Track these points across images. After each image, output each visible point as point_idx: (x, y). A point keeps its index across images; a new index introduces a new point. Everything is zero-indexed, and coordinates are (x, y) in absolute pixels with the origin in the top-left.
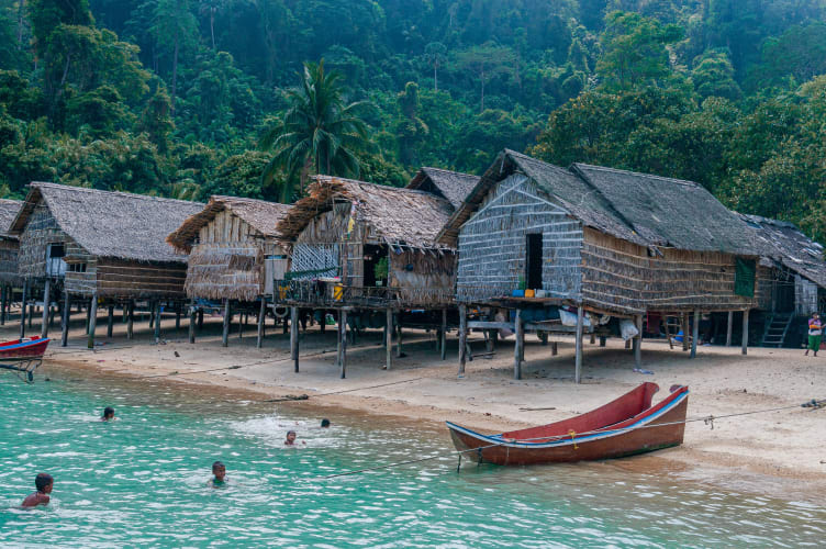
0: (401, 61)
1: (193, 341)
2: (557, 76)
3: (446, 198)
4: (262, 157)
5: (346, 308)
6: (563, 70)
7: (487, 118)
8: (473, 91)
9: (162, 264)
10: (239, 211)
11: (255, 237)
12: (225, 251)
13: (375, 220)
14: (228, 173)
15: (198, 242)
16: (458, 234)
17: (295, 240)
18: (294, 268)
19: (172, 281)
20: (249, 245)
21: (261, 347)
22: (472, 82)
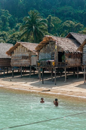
0: (46, 11)
1: (13, 77)
2: (82, 12)
3: (76, 40)
4: (20, 33)
5: (56, 68)
6: (83, 11)
7: (67, 23)
8: (63, 17)
9: (5, 59)
10: (24, 45)
11: (28, 51)
12: (20, 55)
13: (61, 46)
14: (13, 37)
15: (13, 53)
16: (83, 48)
17: (40, 51)
18: (40, 59)
19: (7, 63)
20: (26, 53)
21: (31, 78)
22: (62, 15)
